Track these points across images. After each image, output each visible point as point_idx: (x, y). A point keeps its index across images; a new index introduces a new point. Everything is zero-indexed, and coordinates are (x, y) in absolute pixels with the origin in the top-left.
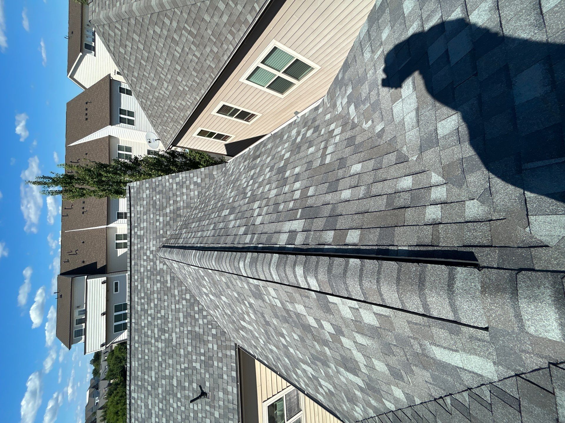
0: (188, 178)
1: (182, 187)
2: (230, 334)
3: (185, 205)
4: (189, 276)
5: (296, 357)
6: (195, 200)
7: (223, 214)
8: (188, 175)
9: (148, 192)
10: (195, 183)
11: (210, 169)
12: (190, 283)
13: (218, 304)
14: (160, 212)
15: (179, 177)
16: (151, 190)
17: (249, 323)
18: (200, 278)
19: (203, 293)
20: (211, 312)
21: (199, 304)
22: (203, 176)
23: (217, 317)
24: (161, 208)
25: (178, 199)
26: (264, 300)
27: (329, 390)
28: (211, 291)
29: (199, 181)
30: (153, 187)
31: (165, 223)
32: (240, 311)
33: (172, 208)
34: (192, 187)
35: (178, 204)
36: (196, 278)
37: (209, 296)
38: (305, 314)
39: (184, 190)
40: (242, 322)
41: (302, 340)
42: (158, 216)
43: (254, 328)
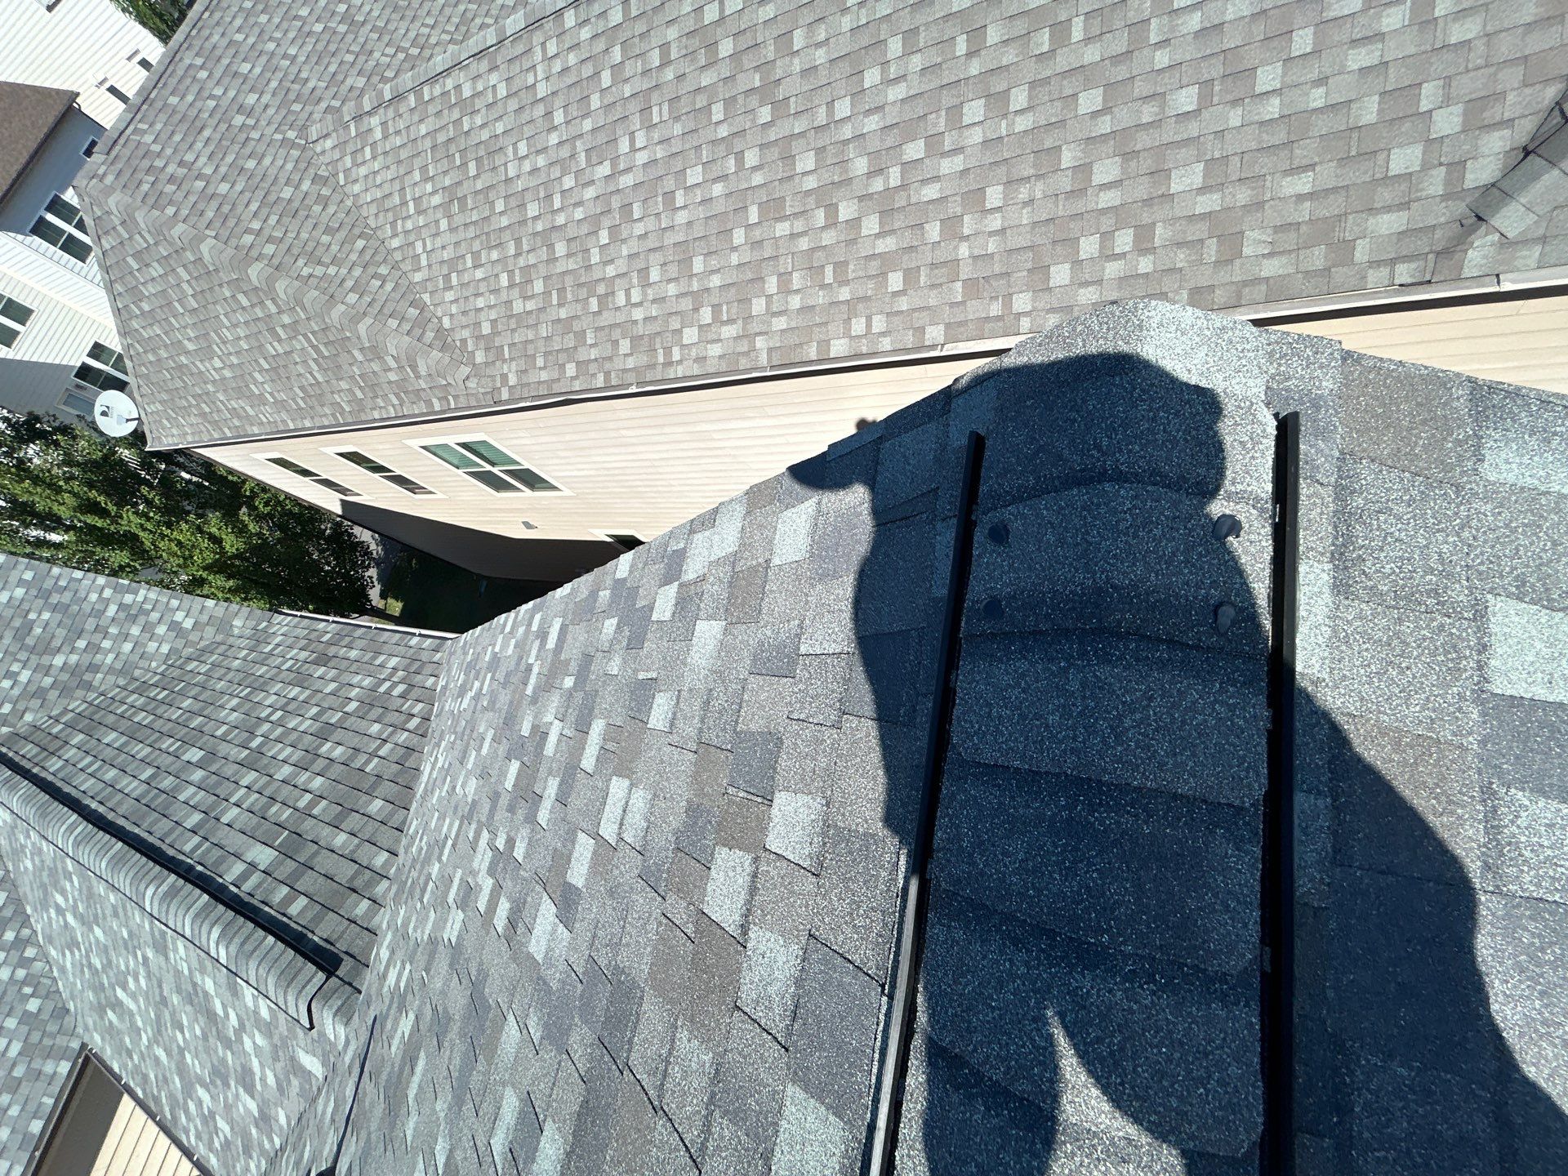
0: (161, 607)
1: (133, 619)
2: (79, 1018)
3: (118, 665)
4: (32, 854)
5: (192, 1072)
6: (154, 664)
7: (186, 757)
8: (165, 600)
9: (20, 592)
10: (175, 626)
11: (231, 609)
12: (26, 868)
13: (80, 940)
14: (32, 657)
15: (136, 593)
16: (34, 592)
17: (133, 996)
18: (60, 871)
19: (53, 904)
20: (53, 953)
21: (26, 922)
22: (205, 618)
23: (63, 970)
24: (40, 648)
25: (106, 644)
26: (167, 958)
27: (225, 1137)
28: (75, 907)
29: (188, 624)
30: (45, 586)
31: (32, 688)
32: (123, 968)
33: (74, 658)
34: (161, 630)
35: (98, 656)
36: (50, 869)
37: (64, 916)
38: (213, 993)
39: (135, 631)
40: (120, 993)
41: (205, 1037)
42: (20, 665)
43: (139, 1007)
